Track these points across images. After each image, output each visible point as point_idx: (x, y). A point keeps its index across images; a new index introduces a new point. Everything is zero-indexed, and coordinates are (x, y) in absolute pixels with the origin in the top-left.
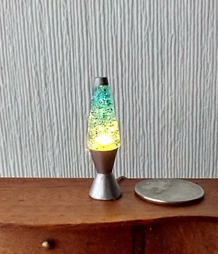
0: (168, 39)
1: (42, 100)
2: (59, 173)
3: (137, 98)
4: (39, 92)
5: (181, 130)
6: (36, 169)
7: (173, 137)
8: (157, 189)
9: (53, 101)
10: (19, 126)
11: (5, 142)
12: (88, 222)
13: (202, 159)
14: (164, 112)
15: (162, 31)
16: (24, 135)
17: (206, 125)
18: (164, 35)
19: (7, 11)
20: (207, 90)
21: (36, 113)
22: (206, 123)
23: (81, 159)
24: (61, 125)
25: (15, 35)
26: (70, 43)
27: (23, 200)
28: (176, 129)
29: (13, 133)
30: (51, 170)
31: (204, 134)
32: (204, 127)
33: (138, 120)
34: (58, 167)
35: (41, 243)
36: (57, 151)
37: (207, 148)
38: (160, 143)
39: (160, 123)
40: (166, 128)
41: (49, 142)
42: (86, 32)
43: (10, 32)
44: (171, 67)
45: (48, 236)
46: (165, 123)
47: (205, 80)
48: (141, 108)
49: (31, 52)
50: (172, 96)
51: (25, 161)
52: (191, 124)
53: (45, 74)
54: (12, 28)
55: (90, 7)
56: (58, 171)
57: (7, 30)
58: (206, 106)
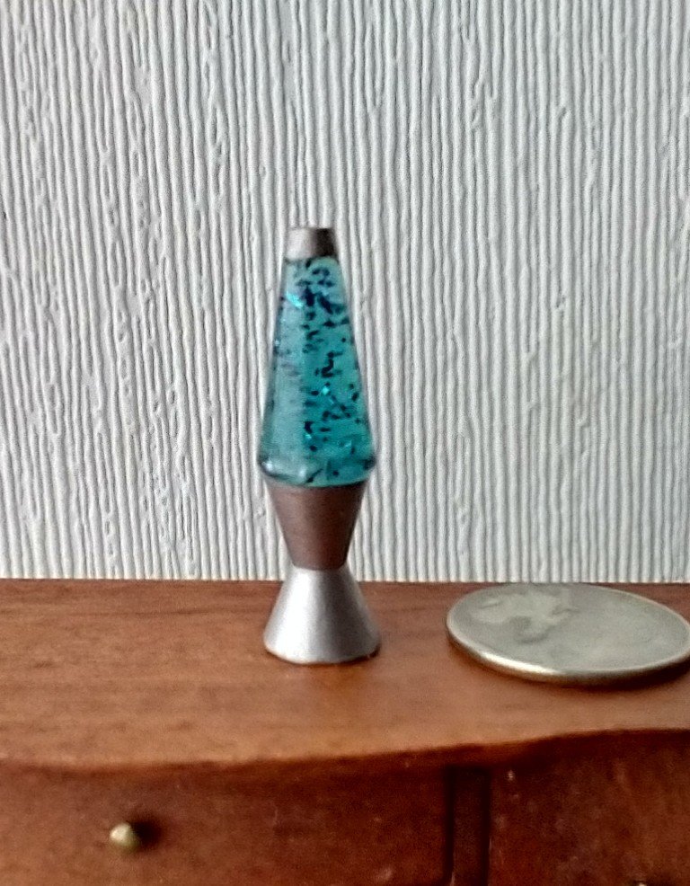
0: (548, 124)
1: (134, 320)
2: (191, 557)
3: (448, 314)
4: (124, 291)
5: (593, 419)
6: (114, 546)
7: (565, 441)
8: (527, 622)
9: (172, 325)
10: (58, 404)
11: (14, 456)
12: (280, 753)
13: (663, 514)
14: (536, 359)
15: (531, 96)
16: (77, 435)
17: (674, 402)
18: (537, 109)
19: (23, 29)
20: (677, 286)
21: (115, 361)
22: (674, 395)
23: (264, 513)
24: (196, 400)
25: (48, 107)
26: (227, 133)
27: (48, 665)
28: (577, 415)
29: (40, 427)
30: (165, 549)
31: (669, 431)
32: (669, 407)
33: (450, 386)
34: (187, 538)
35: (109, 830)
36: (185, 487)
37: (677, 479)
38: (524, 462)
39: (524, 397)
40: (543, 412)
41: (158, 457)
42: (281, 99)
43: (31, 99)
44: (559, 213)
45: (131, 805)
46: (538, 395)
47: (672, 255)
48: (460, 346)
49: (102, 163)
50: (561, 307)
51: (77, 519)
52: (624, 399)
53: (146, 236)
54: (38, 85)
55: (293, 17)
56: (187, 551)
57: (24, 93)
58: (675, 339)
